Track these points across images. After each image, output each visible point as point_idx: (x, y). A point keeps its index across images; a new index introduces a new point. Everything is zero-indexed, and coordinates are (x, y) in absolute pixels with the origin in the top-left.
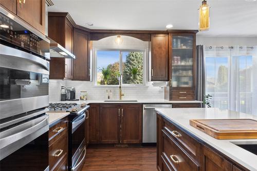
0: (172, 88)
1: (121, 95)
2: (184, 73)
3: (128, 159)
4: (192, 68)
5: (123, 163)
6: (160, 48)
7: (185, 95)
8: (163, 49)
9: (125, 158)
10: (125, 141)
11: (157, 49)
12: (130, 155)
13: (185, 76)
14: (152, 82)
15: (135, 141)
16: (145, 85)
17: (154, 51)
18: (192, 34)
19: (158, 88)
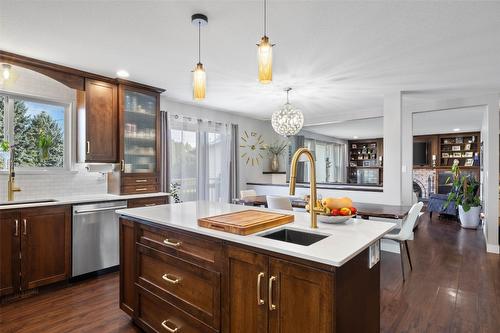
0: (123, 175)
1: (11, 191)
2: (143, 152)
3: (52, 314)
4: (154, 145)
5: (40, 326)
6: (103, 105)
7: (144, 185)
8: (109, 108)
9: (42, 316)
10: (32, 284)
11: (97, 107)
12: (52, 307)
13: (143, 156)
14: (86, 164)
15: (55, 279)
16: (68, 170)
17: (92, 110)
18: (154, 93)
19: (96, 175)
